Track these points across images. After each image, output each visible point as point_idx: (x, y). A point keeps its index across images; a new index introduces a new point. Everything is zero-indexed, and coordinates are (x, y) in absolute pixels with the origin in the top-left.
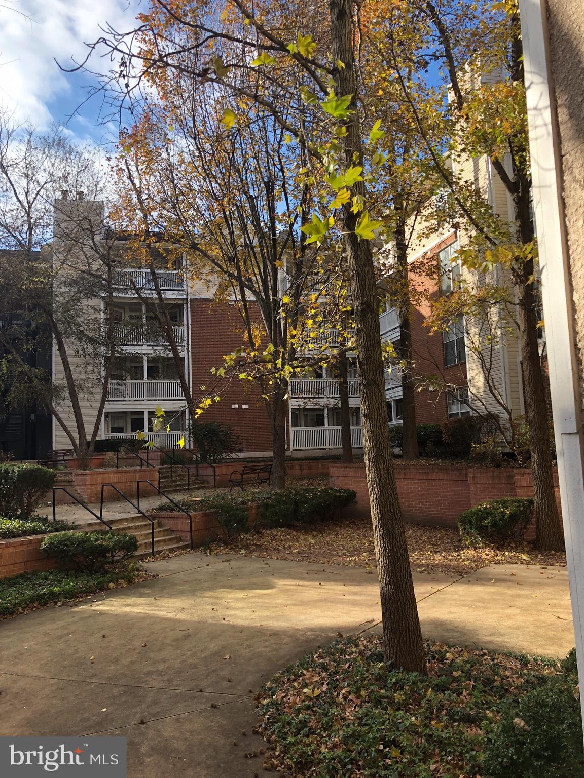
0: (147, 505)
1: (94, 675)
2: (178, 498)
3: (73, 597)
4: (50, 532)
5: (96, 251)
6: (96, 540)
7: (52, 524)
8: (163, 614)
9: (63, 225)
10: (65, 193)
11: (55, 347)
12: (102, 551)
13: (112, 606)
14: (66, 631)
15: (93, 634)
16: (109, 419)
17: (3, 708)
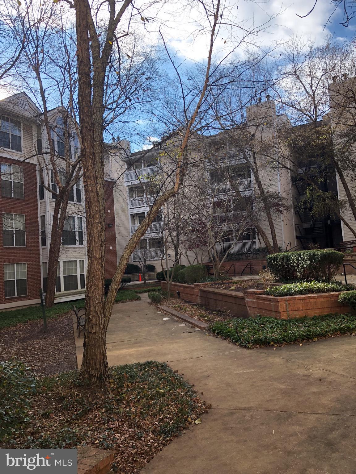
4: (344, 290)
7: (345, 286)
10: (335, 79)
11: (338, 177)
17: (323, 388)
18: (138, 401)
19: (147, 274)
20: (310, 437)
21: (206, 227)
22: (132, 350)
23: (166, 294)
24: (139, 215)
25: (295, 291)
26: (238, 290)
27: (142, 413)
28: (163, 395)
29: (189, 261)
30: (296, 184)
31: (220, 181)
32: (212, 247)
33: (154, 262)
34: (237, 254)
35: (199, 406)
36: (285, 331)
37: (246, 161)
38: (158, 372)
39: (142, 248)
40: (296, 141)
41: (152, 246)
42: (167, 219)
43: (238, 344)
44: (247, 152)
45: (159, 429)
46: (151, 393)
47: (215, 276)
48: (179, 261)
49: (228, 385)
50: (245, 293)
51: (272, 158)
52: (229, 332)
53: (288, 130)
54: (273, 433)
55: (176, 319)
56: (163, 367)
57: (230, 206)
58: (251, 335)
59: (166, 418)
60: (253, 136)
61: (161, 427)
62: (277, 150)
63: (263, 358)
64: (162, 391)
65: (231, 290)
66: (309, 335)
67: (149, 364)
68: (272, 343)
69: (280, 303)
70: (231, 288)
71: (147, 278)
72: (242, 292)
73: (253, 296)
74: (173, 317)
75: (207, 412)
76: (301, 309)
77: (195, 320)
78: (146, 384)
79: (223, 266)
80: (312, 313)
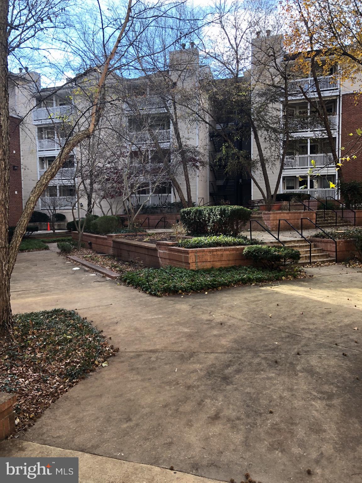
0: (307, 234)
1: (271, 324)
2: (328, 230)
3: (261, 282)
4: (248, 245)
5: (278, 70)
6: (275, 251)
7: (249, 240)
8: (315, 298)
9: (256, 56)
10: (258, 33)
11: (253, 137)
12: (278, 258)
13: (283, 289)
14: (256, 299)
15: (271, 303)
16: (285, 181)
17: (223, 331)
18: (44, 347)
19: (56, 223)
20: (208, 373)
21: (121, 176)
22: (39, 298)
23: (76, 245)
24: (49, 159)
25: (204, 244)
26: (151, 241)
27: (47, 358)
28: (71, 341)
29: (103, 211)
30: (213, 140)
31: (139, 129)
32: (128, 199)
33: (64, 211)
34: (152, 208)
35: (106, 350)
36: (193, 281)
37: (166, 111)
38: (66, 320)
39: (51, 196)
40: (217, 94)
41: (62, 193)
42: (80, 165)
43: (148, 292)
44: (168, 101)
45: (65, 372)
46: (58, 339)
47: (129, 228)
48: (92, 211)
49: (137, 330)
50: (158, 244)
51: (191, 110)
52: (140, 281)
53: (210, 81)
54: (176, 371)
55: (87, 269)
56: (71, 315)
57: (148, 157)
58: (161, 284)
59: (73, 362)
60: (175, 84)
61: (67, 370)
62: (198, 102)
63: (171, 305)
64: (70, 337)
65: (145, 242)
66: (215, 284)
67: (56, 312)
68: (180, 291)
69: (190, 254)
70: (145, 240)
71: (56, 227)
72: (155, 244)
73: (165, 248)
74: (83, 267)
75: (114, 355)
76: (209, 260)
77: (107, 270)
78: (53, 331)
79: (137, 218)
80: (218, 265)
